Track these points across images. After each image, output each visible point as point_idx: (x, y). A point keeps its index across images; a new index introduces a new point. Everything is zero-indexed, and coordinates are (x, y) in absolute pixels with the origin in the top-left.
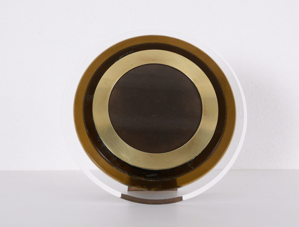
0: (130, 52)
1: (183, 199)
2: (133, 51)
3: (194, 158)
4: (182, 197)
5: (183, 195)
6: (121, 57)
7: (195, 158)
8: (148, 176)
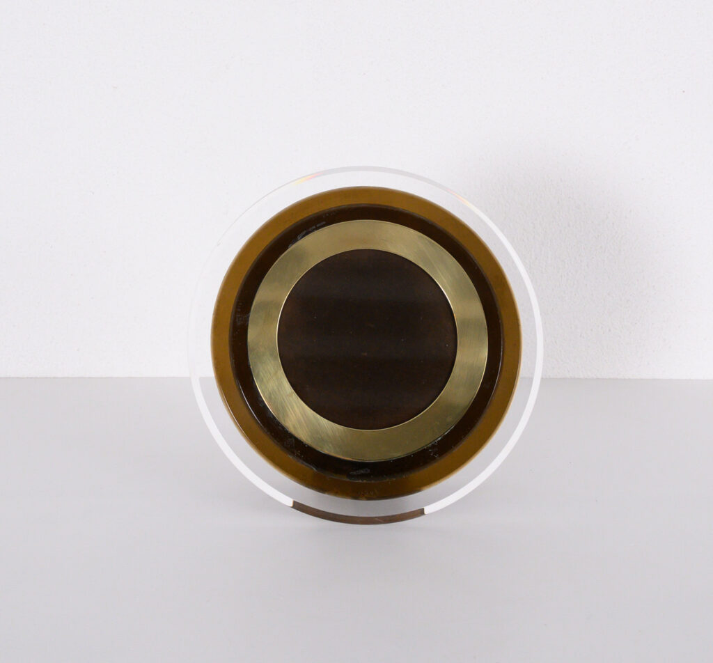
0: (318, 226)
1: (425, 512)
2: (324, 223)
3: (439, 439)
4: (423, 509)
5: (426, 505)
6: (301, 235)
7: (442, 439)
8: (355, 473)
